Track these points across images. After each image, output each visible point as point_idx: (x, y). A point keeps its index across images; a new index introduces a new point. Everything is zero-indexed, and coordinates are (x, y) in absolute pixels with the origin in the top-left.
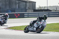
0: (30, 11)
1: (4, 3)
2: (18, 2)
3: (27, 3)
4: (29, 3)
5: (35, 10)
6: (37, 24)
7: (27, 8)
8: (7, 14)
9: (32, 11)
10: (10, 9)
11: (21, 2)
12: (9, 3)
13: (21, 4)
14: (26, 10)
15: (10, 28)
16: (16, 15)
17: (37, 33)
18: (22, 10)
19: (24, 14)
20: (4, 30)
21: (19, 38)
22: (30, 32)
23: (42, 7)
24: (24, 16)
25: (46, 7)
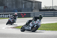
0: (36, 10)
1: (11, 3)
2: (24, 2)
3: (33, 3)
4: (35, 3)
5: (41, 10)
6: (32, 23)
7: (33, 8)
8: (16, 14)
9: (38, 10)
10: (17, 9)
11: (27, 2)
12: (16, 3)
13: (27, 4)
14: (32, 10)
15: (16, 27)
16: (22, 15)
17: (32, 32)
18: (28, 10)
19: (30, 13)
20: (11, 29)
21: (25, 37)
22: (26, 31)
23: (48, 7)
24: (30, 15)
25: (51, 7)
